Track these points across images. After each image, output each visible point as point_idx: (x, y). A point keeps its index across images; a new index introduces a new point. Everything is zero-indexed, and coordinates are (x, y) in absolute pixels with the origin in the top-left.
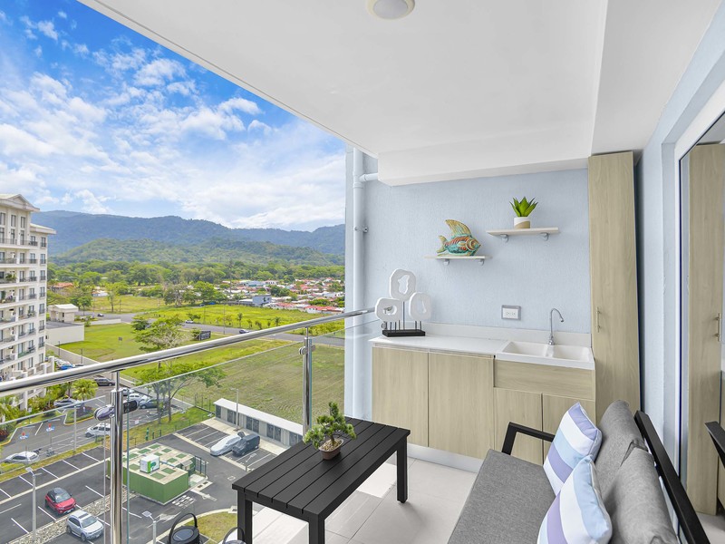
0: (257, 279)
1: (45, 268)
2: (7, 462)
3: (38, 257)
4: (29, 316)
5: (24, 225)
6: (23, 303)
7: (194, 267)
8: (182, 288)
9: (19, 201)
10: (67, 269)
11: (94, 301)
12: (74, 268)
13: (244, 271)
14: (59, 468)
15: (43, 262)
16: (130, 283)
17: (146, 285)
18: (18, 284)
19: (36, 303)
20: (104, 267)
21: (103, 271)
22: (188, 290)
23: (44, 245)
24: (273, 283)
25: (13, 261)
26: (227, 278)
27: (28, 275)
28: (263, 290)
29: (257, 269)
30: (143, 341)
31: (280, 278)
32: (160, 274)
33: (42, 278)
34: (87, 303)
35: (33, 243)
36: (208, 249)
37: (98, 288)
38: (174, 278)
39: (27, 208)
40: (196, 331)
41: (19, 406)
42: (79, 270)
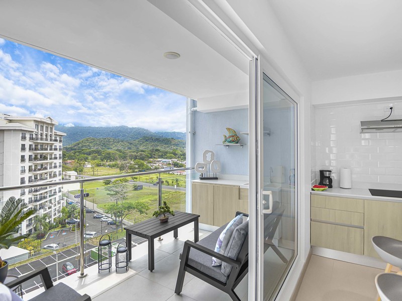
0: (166, 158)
1: (61, 153)
2: (44, 248)
3: (58, 147)
4: (54, 177)
5: (51, 131)
6: (51, 170)
7: (134, 152)
8: (128, 163)
9: (49, 119)
10: (72, 153)
11: (85, 170)
12: (75, 152)
13: (160, 154)
14: (69, 253)
15: (60, 149)
16: (102, 160)
17: (110, 161)
18: (49, 161)
19: (57, 170)
20: (90, 152)
21: (89, 154)
22: (131, 164)
23: (60, 141)
24: (175, 160)
25: (46, 149)
26: (151, 158)
27: (53, 156)
28: (170, 164)
29: (167, 153)
30: (109, 190)
31: (178, 157)
32: (117, 156)
33: (60, 158)
34: (81, 171)
35: (56, 140)
36: (141, 143)
37: (87, 163)
38: (124, 158)
39: (53, 123)
40: (135, 185)
41: (49, 222)
42: (77, 154)
